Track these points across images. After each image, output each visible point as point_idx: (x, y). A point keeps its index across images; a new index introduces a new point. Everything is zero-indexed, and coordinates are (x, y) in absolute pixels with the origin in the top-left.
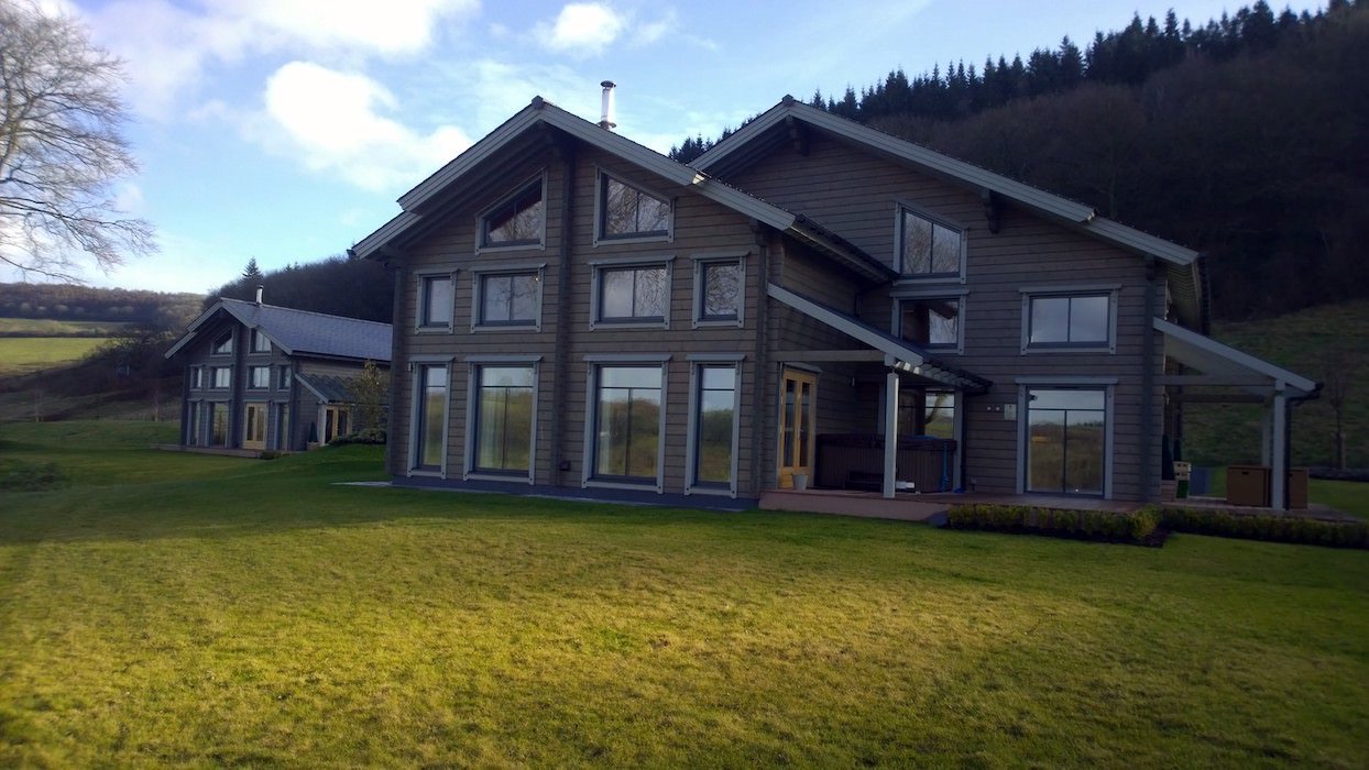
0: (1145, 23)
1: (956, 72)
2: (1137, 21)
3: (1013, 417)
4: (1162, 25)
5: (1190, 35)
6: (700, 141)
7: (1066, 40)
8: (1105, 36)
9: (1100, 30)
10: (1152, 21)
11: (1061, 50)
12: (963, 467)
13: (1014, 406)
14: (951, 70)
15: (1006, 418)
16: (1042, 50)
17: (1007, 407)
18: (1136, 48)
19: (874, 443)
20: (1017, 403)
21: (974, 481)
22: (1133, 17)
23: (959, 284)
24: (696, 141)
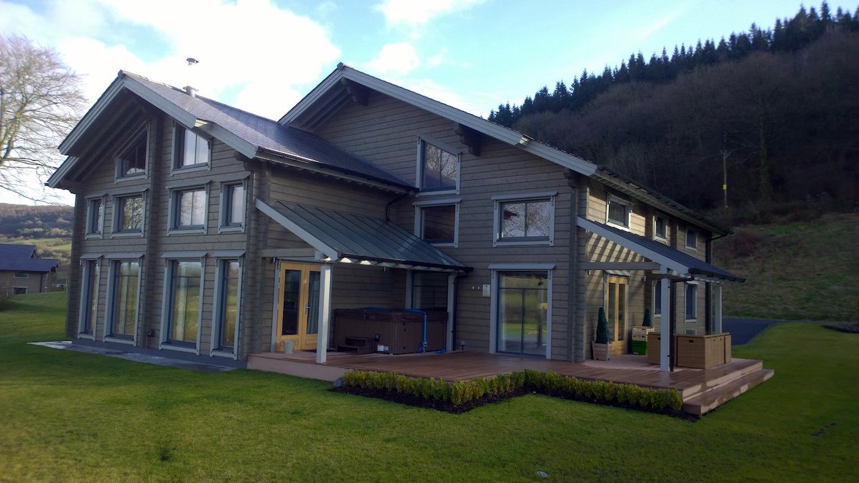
0: (808, 12)
1: (680, 52)
2: (803, 11)
3: (488, 294)
4: (819, 13)
5: (841, 18)
6: (508, 106)
7: (753, 26)
8: (782, 21)
9: (778, 18)
10: (813, 10)
11: (750, 32)
12: (455, 332)
13: (489, 286)
14: (676, 50)
15: (484, 295)
16: (737, 33)
17: (484, 286)
18: (802, 29)
19: (365, 316)
20: (490, 284)
21: (463, 343)
22: (799, 8)
23: (455, 194)
24: (505, 106)
